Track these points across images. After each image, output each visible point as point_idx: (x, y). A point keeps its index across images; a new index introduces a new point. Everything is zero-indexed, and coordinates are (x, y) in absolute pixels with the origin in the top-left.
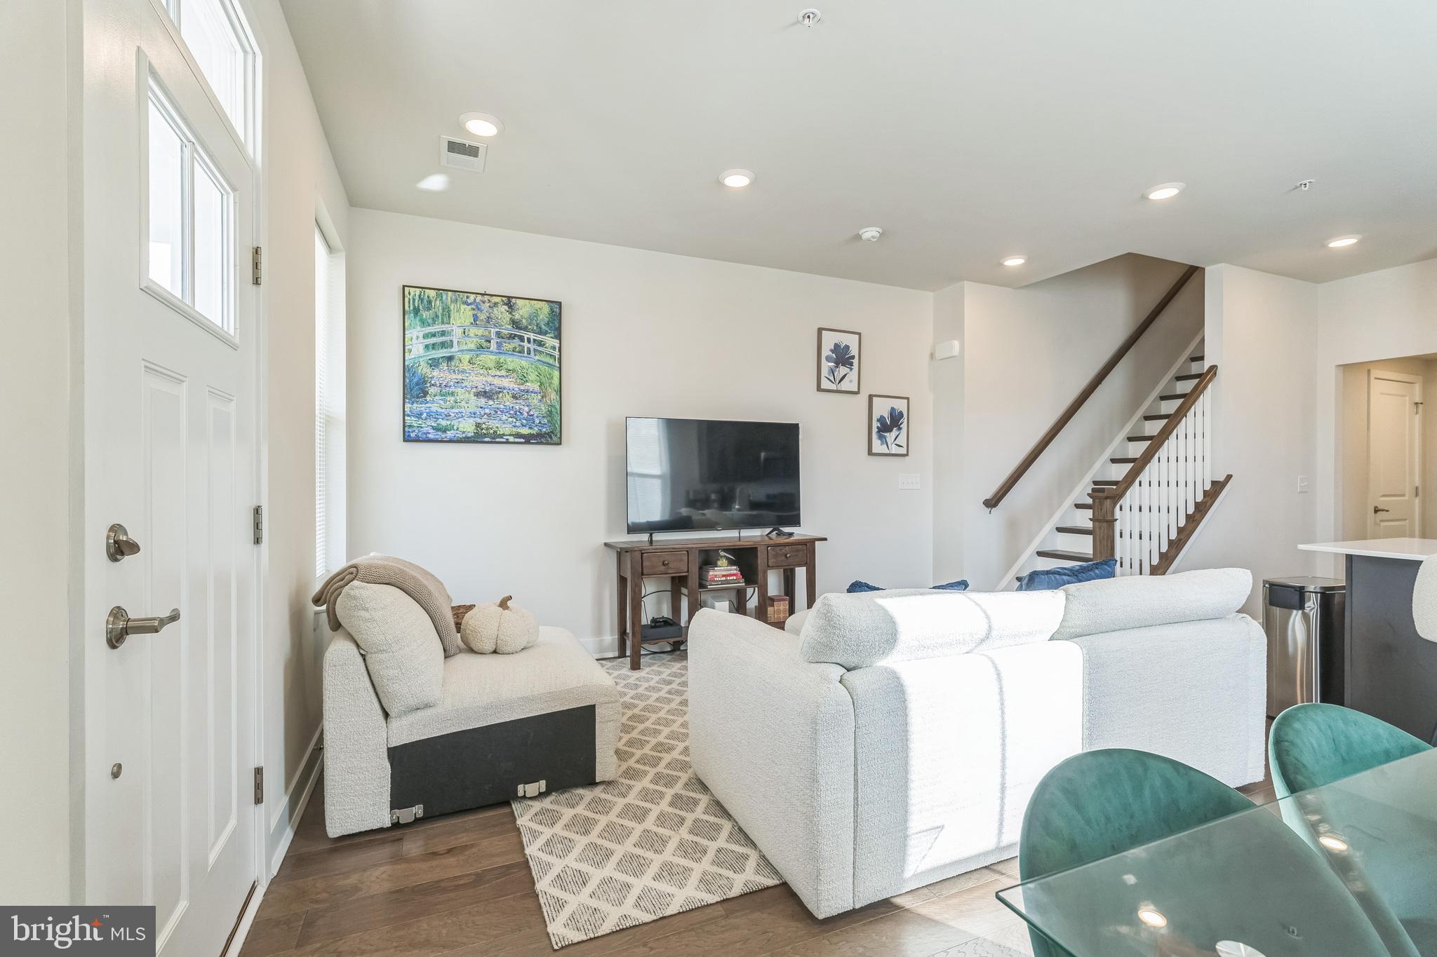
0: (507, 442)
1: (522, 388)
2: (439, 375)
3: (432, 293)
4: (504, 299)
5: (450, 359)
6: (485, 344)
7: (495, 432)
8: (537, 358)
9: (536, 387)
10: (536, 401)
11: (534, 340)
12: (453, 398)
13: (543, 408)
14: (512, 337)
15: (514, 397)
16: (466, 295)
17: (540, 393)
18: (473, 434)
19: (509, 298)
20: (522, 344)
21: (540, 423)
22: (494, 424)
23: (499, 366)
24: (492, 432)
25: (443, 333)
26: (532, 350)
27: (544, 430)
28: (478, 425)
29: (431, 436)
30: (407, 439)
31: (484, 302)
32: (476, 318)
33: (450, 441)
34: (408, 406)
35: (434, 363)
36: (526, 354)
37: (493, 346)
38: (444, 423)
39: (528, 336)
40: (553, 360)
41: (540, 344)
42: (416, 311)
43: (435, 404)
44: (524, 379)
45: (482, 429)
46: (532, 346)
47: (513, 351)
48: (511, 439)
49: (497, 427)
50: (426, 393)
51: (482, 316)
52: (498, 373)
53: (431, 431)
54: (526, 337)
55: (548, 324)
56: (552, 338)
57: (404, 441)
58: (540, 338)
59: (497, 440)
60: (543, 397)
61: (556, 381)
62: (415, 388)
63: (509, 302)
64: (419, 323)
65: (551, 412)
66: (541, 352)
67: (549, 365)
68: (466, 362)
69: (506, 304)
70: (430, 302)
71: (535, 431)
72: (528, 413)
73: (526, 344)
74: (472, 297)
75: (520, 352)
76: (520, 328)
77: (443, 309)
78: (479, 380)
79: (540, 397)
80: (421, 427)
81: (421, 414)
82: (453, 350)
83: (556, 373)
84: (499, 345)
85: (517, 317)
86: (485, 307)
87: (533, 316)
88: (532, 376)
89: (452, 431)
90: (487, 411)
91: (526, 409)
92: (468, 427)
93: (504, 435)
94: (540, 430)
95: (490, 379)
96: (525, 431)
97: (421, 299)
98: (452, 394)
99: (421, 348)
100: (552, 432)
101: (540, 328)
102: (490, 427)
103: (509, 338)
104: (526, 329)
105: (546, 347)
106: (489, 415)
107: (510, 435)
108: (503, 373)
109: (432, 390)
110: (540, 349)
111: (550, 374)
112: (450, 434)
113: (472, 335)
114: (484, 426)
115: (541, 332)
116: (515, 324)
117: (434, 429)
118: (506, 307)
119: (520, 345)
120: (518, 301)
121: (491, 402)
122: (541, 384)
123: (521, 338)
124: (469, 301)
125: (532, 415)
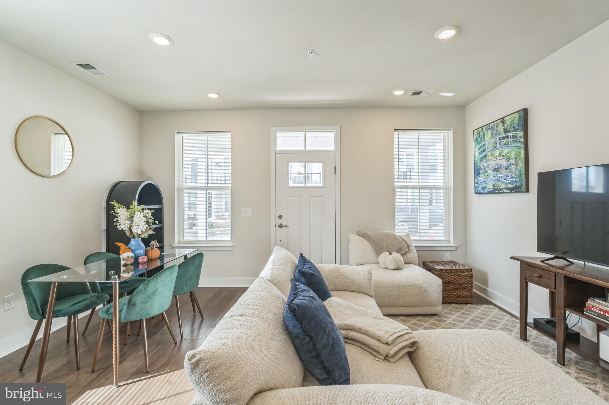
0: (504, 193)
1: (508, 163)
2: (483, 164)
3: (480, 129)
4: (501, 120)
5: (485, 156)
6: (495, 145)
7: (499, 188)
8: (514, 145)
9: (514, 162)
10: (514, 169)
11: (513, 136)
12: (486, 174)
13: (517, 172)
14: (504, 138)
15: (506, 169)
16: (489, 125)
17: (515, 164)
18: (492, 189)
19: (503, 118)
20: (508, 140)
21: (516, 181)
22: (499, 184)
23: (500, 155)
24: (498, 188)
25: (483, 145)
26: (512, 141)
27: (518, 184)
28: (494, 185)
29: (481, 191)
30: (476, 193)
31: (494, 125)
32: (492, 133)
33: (486, 193)
34: (475, 179)
35: (481, 160)
36: (509, 145)
37: (498, 145)
38: (484, 185)
39: (510, 135)
40: (520, 144)
41: (515, 137)
42: (477, 139)
43: (482, 178)
44: (509, 158)
45: (495, 187)
46: (512, 140)
47: (505, 145)
48: (505, 191)
49: (500, 185)
50: (479, 173)
51: (494, 132)
52: (500, 158)
53: (481, 189)
54: (509, 135)
55: (518, 124)
56: (520, 131)
57: (475, 194)
58: (515, 133)
59: (500, 192)
60: (517, 166)
61: (522, 155)
62: (477, 173)
63: (503, 120)
64: (477, 144)
65: (520, 174)
66: (515, 141)
67: (519, 147)
68: (490, 156)
69: (502, 122)
70: (480, 134)
71: (513, 186)
72: (511, 176)
73: (509, 140)
74: (491, 124)
75: (507, 145)
76: (507, 132)
77: (483, 135)
78: (493, 163)
79: (515, 167)
80: (479, 188)
81: (478, 182)
82: (487, 151)
83: (522, 151)
84: (500, 143)
85: (506, 126)
86: (495, 127)
87: (513, 122)
88: (513, 156)
89: (487, 189)
90: (497, 178)
91: (510, 174)
92: (490, 187)
93: (502, 189)
94: (516, 185)
95: (497, 162)
96: (510, 186)
97: (478, 133)
98: (486, 172)
99: (478, 153)
100: (521, 185)
101: (515, 128)
102: (498, 185)
103: (503, 139)
104: (509, 131)
105: (518, 138)
106: (497, 179)
107: (505, 189)
108: (502, 157)
109: (481, 171)
110: (515, 140)
111: (520, 152)
112: (486, 190)
113: (491, 142)
114: (496, 185)
115: (516, 130)
116: (506, 131)
117: (482, 188)
118: (502, 124)
119: (507, 141)
120: (506, 118)
121: (498, 173)
122: (516, 159)
123: (507, 137)
124: (490, 127)
125: (512, 177)
